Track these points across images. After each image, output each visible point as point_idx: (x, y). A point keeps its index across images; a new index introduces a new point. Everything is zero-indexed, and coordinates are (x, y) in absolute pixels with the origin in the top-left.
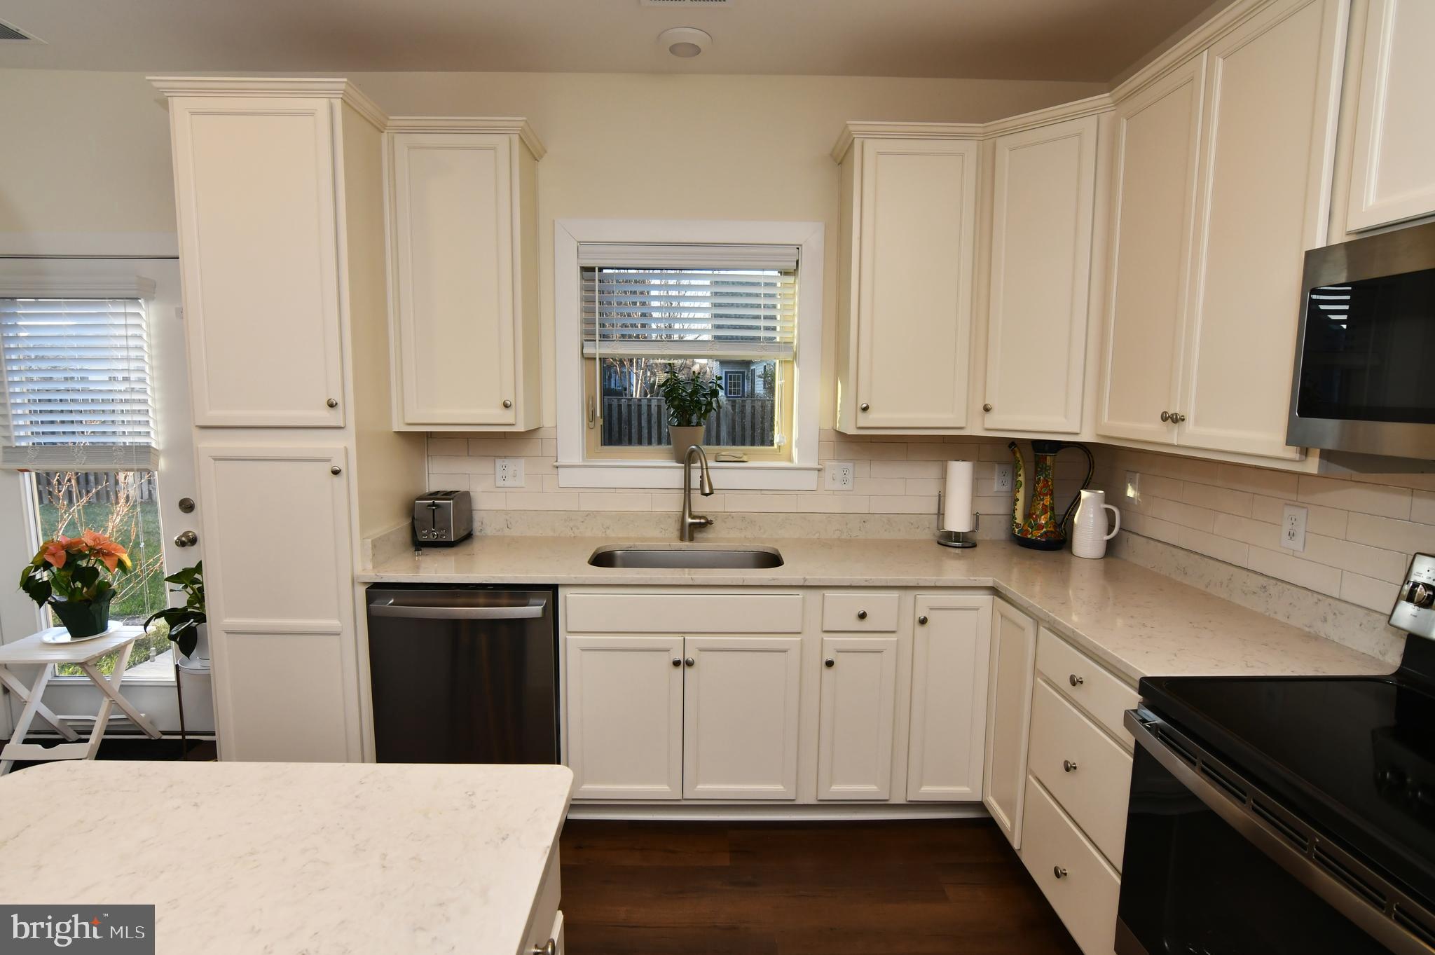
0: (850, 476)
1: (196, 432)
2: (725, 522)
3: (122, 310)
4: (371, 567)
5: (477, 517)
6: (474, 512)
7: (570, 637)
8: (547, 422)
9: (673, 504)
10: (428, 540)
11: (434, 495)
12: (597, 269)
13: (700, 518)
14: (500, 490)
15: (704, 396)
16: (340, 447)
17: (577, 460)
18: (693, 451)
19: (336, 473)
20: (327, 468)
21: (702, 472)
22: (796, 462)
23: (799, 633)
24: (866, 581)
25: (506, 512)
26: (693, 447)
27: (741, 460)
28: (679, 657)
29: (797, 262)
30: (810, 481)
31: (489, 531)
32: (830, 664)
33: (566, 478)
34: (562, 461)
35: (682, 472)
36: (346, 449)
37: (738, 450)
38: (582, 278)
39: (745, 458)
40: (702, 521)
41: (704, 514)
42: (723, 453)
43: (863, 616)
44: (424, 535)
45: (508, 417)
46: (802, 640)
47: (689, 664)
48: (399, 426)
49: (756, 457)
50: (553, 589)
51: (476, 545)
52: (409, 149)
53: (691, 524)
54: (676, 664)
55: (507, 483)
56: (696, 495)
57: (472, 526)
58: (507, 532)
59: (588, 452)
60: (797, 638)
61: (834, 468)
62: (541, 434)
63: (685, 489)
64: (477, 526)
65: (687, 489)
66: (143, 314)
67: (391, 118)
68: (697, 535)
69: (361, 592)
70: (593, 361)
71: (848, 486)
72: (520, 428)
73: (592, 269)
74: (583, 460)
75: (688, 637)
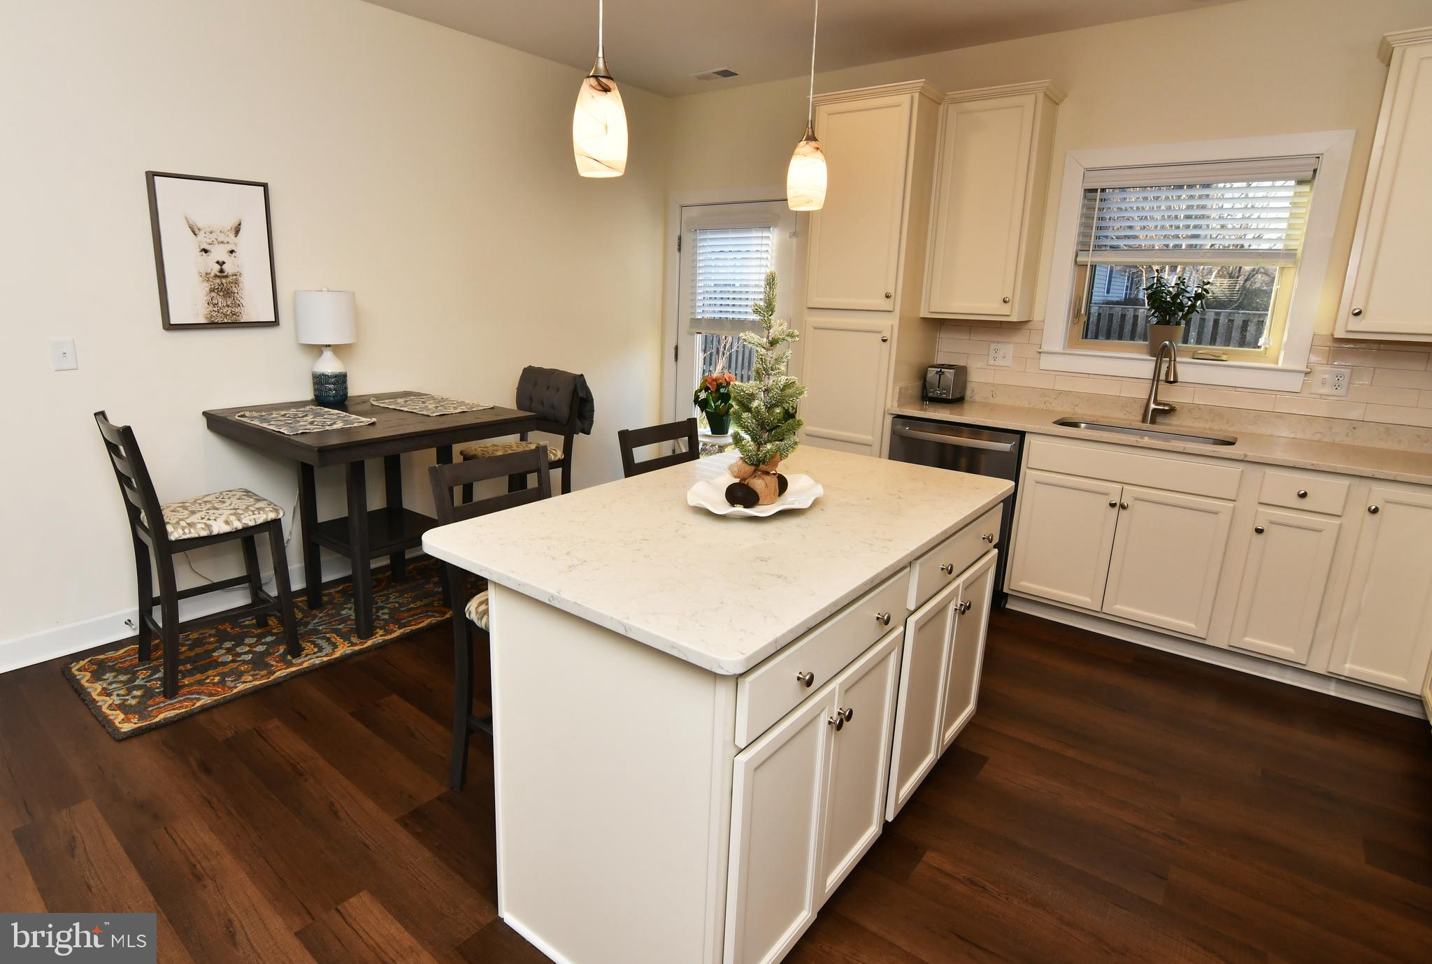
0: (1344, 383)
1: (806, 310)
2: (1191, 413)
3: (760, 235)
4: (896, 405)
5: (970, 386)
6: (968, 383)
7: (1028, 471)
8: (1037, 317)
9: (1142, 392)
10: (934, 396)
11: (942, 366)
12: (1099, 190)
13: (1165, 405)
14: (992, 368)
15: (1189, 298)
16: (889, 324)
17: (1059, 349)
18: (1166, 346)
19: (884, 341)
20: (879, 337)
21: (1170, 364)
22: (1280, 365)
23: (1235, 501)
24: (1312, 465)
25: (993, 385)
26: (1167, 342)
27: (1220, 358)
28: (1116, 500)
29: (1315, 171)
30: (1295, 383)
31: (978, 398)
32: (1259, 531)
33: (1047, 363)
34: (1044, 348)
35: (1152, 365)
36: (892, 326)
37: (1218, 349)
38: (1085, 197)
39: (1224, 357)
40: (1166, 408)
41: (1171, 403)
42: (1199, 352)
43: (1303, 496)
44: (931, 392)
45: (1005, 309)
46: (1234, 506)
47: (1123, 507)
48: (924, 313)
49: (1238, 357)
50: (1022, 434)
51: (966, 406)
52: (958, 114)
53: (1154, 410)
54: (1113, 505)
55: (997, 363)
56: (1162, 386)
57: (965, 393)
58: (992, 400)
59: (1071, 343)
60: (1231, 505)
61: (1324, 372)
62: (1029, 326)
63: (1153, 380)
64: (968, 393)
65: (1156, 378)
66: (771, 236)
67: (948, 93)
68: (1159, 419)
69: (889, 419)
70: (1085, 267)
71: (1341, 391)
72: (1014, 319)
73: (1096, 190)
74: (1064, 348)
75: (1126, 487)
